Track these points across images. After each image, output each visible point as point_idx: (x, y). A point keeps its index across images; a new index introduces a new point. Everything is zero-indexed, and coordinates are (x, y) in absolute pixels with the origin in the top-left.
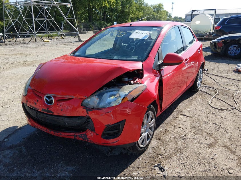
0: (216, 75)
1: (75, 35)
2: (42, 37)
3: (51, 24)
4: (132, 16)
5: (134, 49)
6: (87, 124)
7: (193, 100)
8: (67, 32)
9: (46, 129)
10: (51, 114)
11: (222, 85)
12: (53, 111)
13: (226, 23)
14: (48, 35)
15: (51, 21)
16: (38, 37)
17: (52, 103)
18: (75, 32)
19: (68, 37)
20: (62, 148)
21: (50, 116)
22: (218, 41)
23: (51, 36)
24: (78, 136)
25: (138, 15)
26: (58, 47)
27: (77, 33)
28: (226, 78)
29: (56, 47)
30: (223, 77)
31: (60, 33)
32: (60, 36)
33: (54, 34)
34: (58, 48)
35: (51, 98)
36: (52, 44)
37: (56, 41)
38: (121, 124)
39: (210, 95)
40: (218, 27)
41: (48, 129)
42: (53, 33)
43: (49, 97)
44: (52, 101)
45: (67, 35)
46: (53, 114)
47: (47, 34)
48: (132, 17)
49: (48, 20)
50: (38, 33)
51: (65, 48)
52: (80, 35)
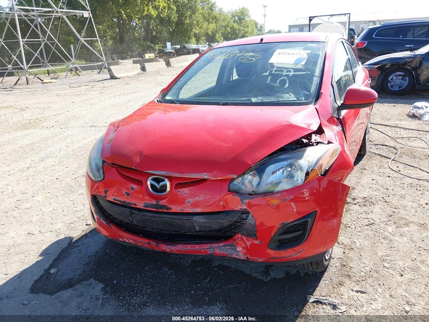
0: (384, 125)
1: (100, 68)
2: (37, 74)
3: (53, 48)
4: (196, 30)
5: (287, 82)
6: (238, 224)
7: (365, 169)
8: (84, 64)
9: (148, 241)
10: (166, 211)
11: (399, 140)
12: (169, 206)
13: (374, 36)
14: (48, 70)
15: (53, 44)
16: (30, 74)
17: (166, 190)
18: (101, 63)
19: (85, 72)
20: (172, 274)
21: (163, 216)
22: (370, 66)
23: (54, 72)
24: (219, 249)
25: (207, 29)
26: (75, 90)
27: (103, 65)
28: (400, 128)
29: (70, 91)
30: (396, 127)
31: (71, 66)
32: (71, 70)
33: (58, 67)
34: (76, 94)
35: (164, 180)
36: (60, 86)
37: (65, 81)
38: (309, 220)
39: (388, 158)
40: (362, 44)
41: (151, 241)
42: (56, 65)
43: (158, 180)
44: (166, 186)
45: (84, 69)
46: (170, 211)
47: (46, 69)
48: (197, 32)
49: (48, 42)
50: (31, 68)
51: (90, 93)
52: (112, 67)
